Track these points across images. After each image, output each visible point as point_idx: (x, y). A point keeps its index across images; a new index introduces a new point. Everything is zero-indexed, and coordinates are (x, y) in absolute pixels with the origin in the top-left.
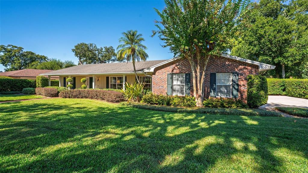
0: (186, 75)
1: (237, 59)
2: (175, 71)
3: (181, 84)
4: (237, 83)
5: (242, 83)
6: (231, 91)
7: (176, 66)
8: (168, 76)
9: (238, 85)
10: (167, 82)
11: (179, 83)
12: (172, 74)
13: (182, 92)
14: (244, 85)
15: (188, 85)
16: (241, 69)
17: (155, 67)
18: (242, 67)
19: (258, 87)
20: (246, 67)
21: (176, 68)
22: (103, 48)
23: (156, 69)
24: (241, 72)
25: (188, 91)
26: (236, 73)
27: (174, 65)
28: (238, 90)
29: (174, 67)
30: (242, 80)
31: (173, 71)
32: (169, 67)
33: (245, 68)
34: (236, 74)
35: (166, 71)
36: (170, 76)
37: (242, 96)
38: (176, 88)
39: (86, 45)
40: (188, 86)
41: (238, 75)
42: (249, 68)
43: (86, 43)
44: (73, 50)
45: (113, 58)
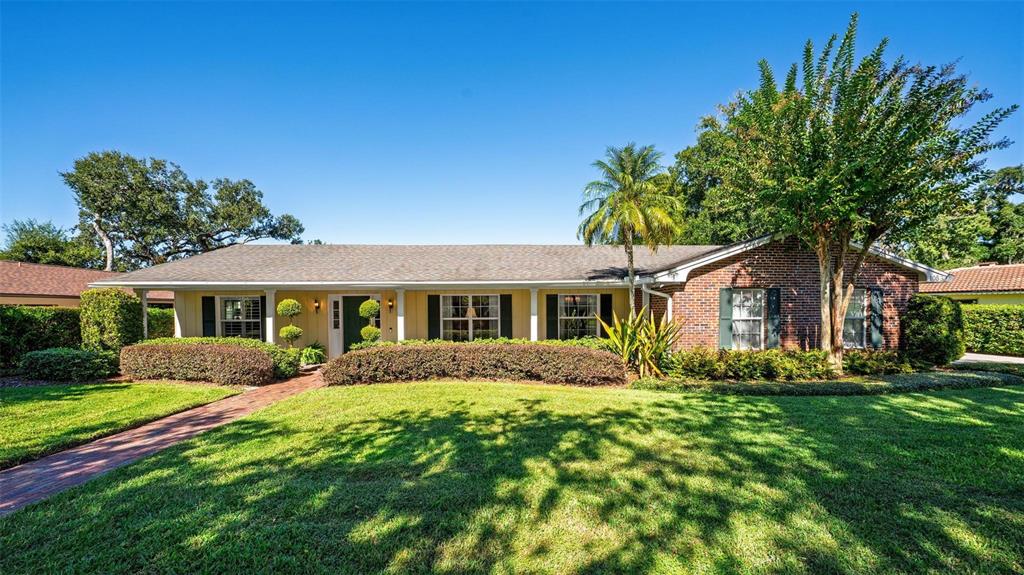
0: (770, 292)
1: (888, 257)
2: (740, 282)
3: (752, 318)
4: (880, 313)
5: (888, 313)
6: (865, 333)
7: (744, 267)
8: (720, 294)
9: (881, 318)
10: (718, 314)
11: (745, 315)
12: (733, 289)
13: (753, 340)
14: (891, 318)
15: (773, 319)
16: (887, 281)
17: (691, 268)
18: (888, 275)
19: (950, 323)
20: (897, 276)
21: (743, 272)
22: (207, 181)
23: (693, 274)
24: (887, 287)
25: (773, 337)
26: (879, 289)
27: (737, 266)
28: (881, 330)
29: (739, 271)
30: (890, 307)
31: (734, 280)
32: (724, 269)
33: (894, 278)
34: (878, 293)
35: (715, 280)
36: (726, 296)
37: (888, 342)
38: (740, 328)
39: (133, 161)
40: (773, 324)
41: (882, 294)
42: (902, 278)
43: (133, 156)
44: (71, 181)
45: (256, 225)
